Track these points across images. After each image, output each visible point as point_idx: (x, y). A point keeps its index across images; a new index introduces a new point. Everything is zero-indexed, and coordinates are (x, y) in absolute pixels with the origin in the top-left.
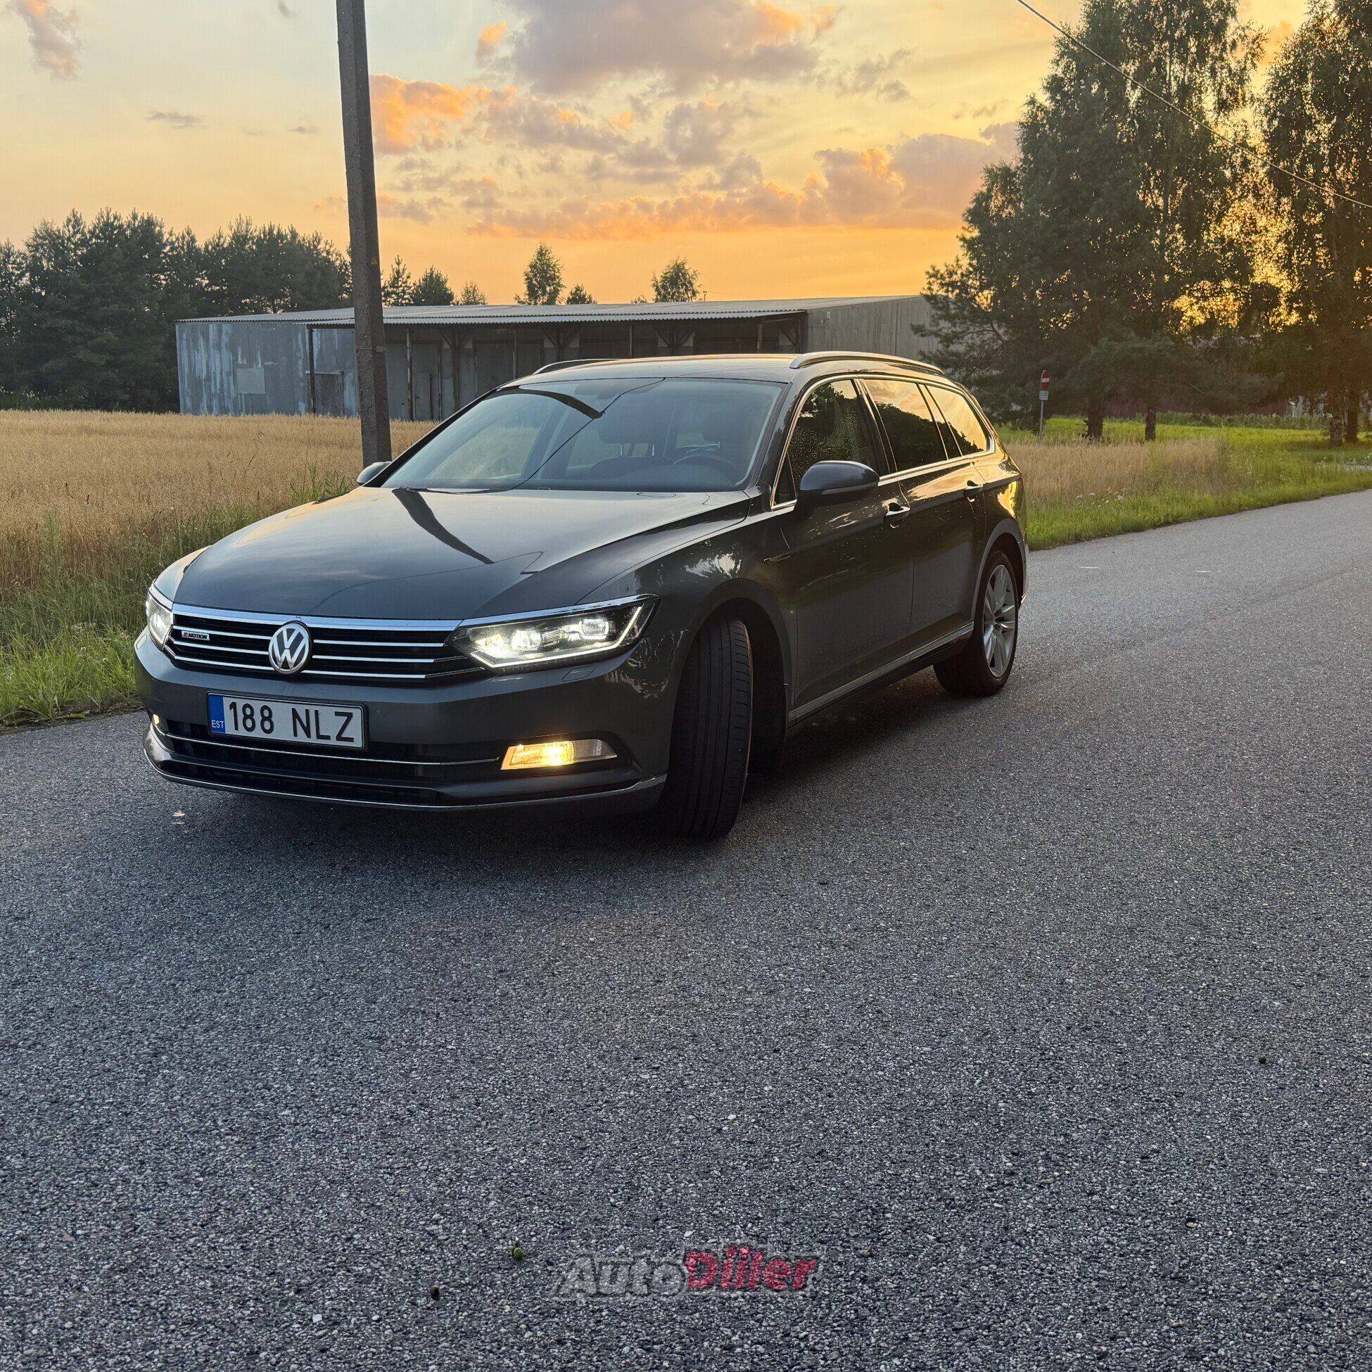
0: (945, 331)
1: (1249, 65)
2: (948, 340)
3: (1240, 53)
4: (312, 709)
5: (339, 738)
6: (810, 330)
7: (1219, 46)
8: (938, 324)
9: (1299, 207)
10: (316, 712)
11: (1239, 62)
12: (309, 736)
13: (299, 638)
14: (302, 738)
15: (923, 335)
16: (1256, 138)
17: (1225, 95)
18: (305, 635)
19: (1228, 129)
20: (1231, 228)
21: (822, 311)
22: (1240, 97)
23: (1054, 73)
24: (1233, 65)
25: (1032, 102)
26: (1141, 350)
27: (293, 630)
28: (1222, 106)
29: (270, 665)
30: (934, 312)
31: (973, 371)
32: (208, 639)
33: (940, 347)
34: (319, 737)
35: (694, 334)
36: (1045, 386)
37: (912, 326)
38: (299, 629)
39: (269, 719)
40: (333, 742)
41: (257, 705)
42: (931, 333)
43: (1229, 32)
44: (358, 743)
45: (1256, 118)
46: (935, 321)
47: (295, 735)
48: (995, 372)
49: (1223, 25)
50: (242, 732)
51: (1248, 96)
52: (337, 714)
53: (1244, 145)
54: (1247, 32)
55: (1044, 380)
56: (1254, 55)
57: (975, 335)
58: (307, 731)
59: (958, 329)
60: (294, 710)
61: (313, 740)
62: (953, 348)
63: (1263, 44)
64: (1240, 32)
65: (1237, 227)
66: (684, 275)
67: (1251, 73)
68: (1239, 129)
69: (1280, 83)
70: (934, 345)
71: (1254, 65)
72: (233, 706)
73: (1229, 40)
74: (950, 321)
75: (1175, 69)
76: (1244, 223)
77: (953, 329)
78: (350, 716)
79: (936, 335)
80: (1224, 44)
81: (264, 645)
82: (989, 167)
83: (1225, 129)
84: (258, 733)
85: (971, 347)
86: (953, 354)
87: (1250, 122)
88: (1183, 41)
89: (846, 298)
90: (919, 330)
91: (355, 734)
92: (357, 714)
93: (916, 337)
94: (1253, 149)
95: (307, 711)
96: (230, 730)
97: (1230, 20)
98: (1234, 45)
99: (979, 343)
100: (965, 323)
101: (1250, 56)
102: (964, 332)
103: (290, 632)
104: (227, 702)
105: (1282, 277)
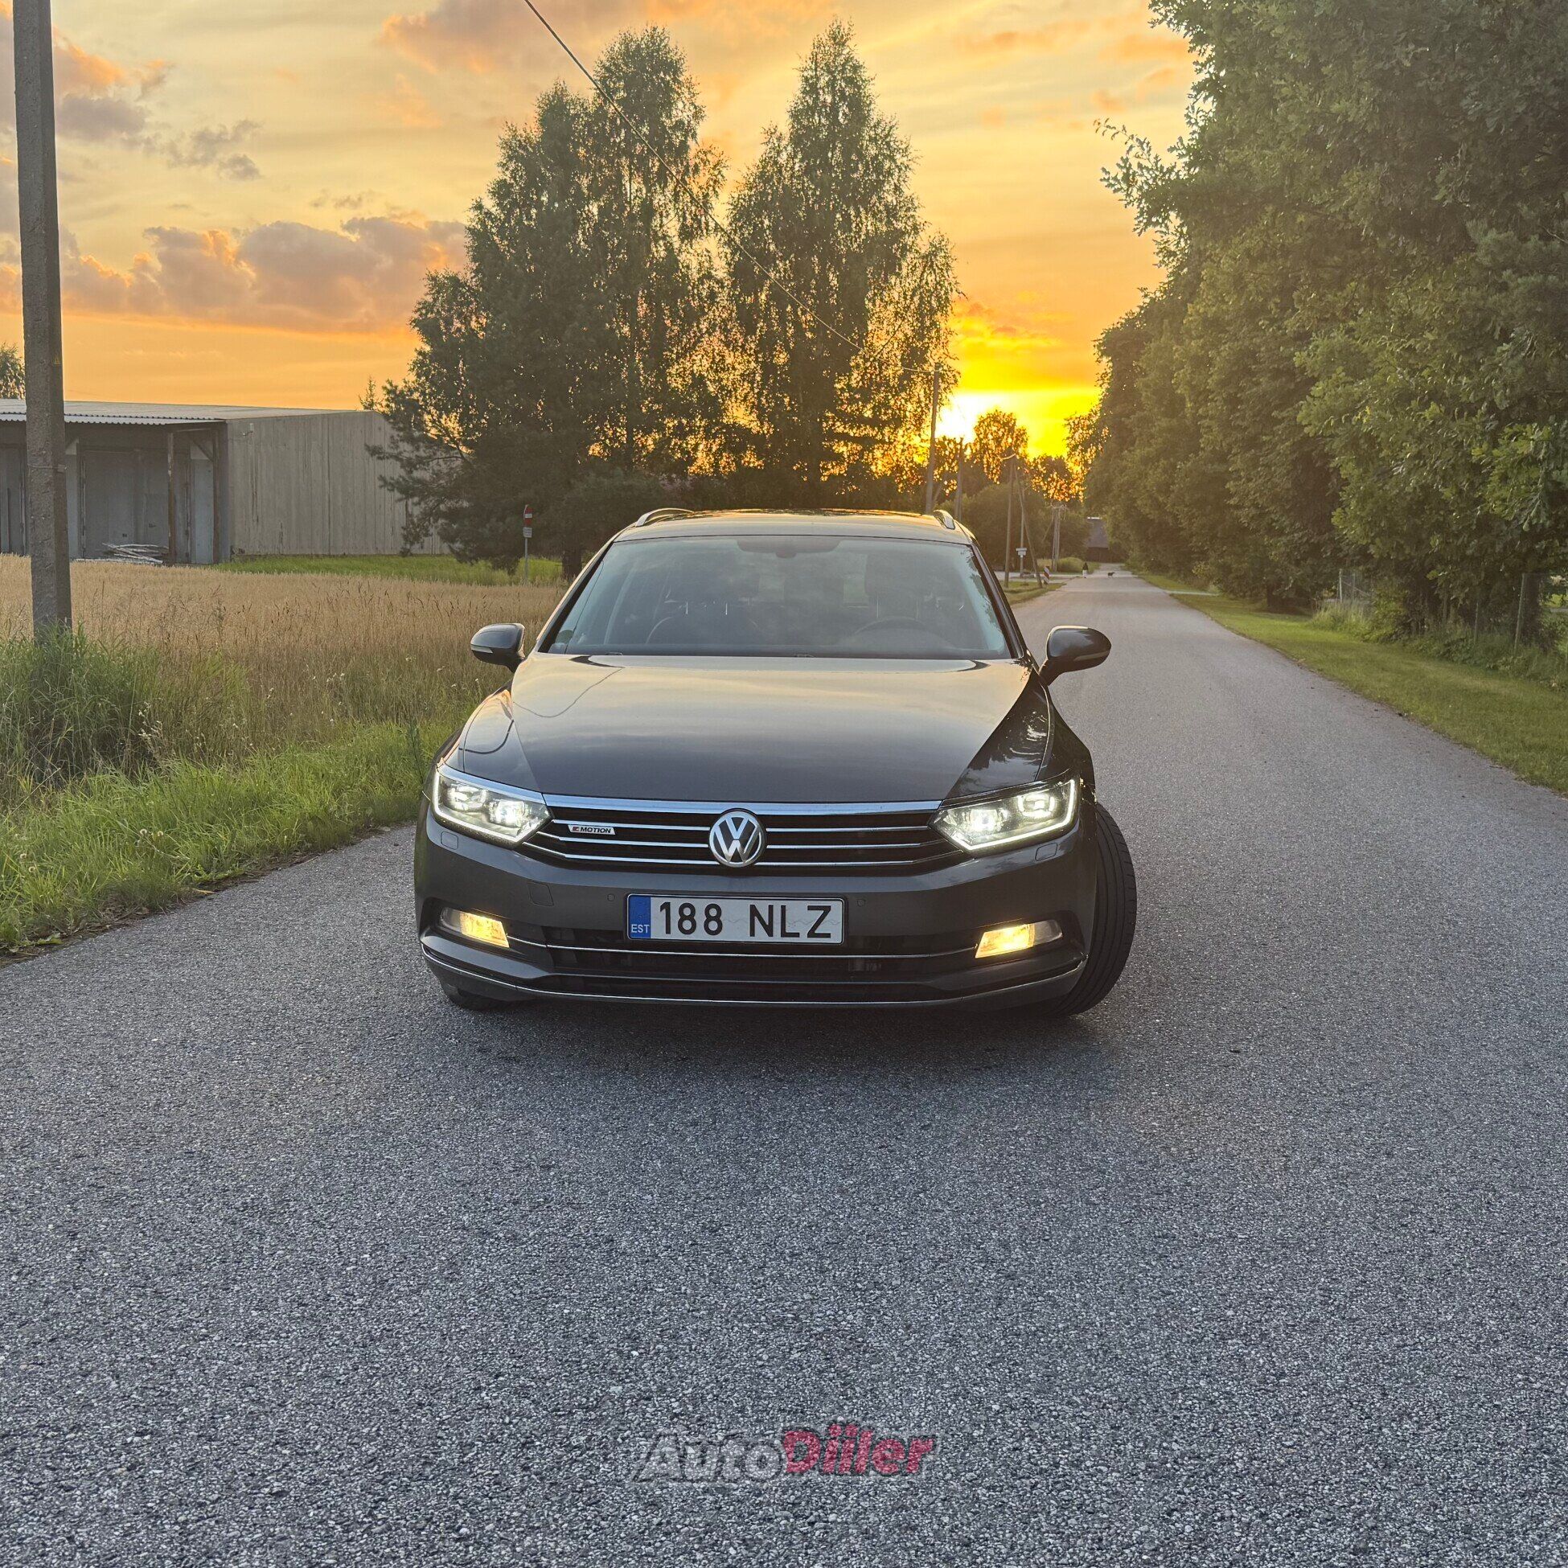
0: (406, 455)
1: (711, 193)
2: (410, 465)
3: (703, 178)
4: (777, 905)
5: (811, 934)
6: (230, 444)
7: (681, 168)
8: (397, 447)
9: (766, 345)
10: (783, 908)
11: (701, 188)
12: (770, 934)
13: (750, 826)
14: (761, 936)
15: (379, 458)
16: (721, 271)
17: (689, 221)
18: (755, 823)
19: (692, 258)
20: (700, 363)
21: (244, 422)
22: (703, 226)
23: (501, 177)
24: (695, 190)
25: (479, 207)
26: (630, 487)
27: (741, 820)
28: (687, 234)
29: (713, 858)
30: (395, 433)
31: (442, 502)
32: (612, 832)
33: (403, 472)
34: (784, 934)
35: (77, 441)
36: (528, 522)
37: (368, 448)
38: (747, 818)
39: (717, 919)
40: (803, 939)
41: (700, 905)
42: (391, 456)
43: (692, 153)
44: (837, 938)
45: (721, 249)
46: (394, 443)
47: (752, 934)
48: (466, 504)
49: (684, 147)
50: (676, 935)
51: (712, 225)
52: (810, 908)
53: (709, 276)
54: (709, 157)
55: (527, 516)
56: (715, 182)
57: (441, 461)
58: (769, 930)
59: (422, 453)
60: (753, 909)
61: (777, 938)
62: (416, 474)
63: (724, 172)
64: (702, 156)
65: (706, 363)
66: (13, 365)
67: (713, 200)
68: (703, 259)
69: (743, 213)
70: (394, 470)
71: (716, 192)
72: (666, 907)
73: (692, 163)
74: (413, 445)
75: (633, 187)
76: (714, 358)
77: (416, 453)
78: (827, 910)
79: (397, 458)
80: (687, 167)
81: (704, 838)
82: (434, 274)
83: (691, 258)
84: (700, 935)
85: (438, 475)
86: (419, 481)
87: (714, 253)
88: (643, 160)
89: (264, 408)
90: (375, 452)
91: (834, 929)
92: (837, 907)
93: (373, 461)
94: (720, 282)
95: (771, 908)
96: (658, 932)
97: (690, 142)
98: (696, 170)
99: (445, 471)
100: (431, 447)
101: (711, 183)
102: (430, 457)
103: (737, 822)
104: (656, 903)
105: (751, 418)
